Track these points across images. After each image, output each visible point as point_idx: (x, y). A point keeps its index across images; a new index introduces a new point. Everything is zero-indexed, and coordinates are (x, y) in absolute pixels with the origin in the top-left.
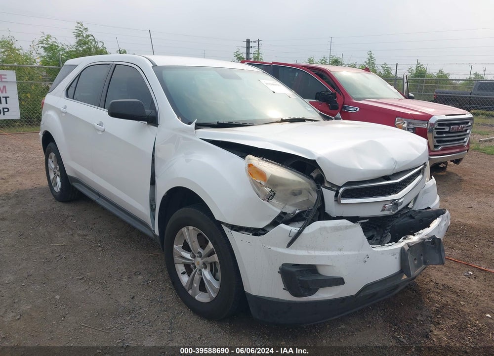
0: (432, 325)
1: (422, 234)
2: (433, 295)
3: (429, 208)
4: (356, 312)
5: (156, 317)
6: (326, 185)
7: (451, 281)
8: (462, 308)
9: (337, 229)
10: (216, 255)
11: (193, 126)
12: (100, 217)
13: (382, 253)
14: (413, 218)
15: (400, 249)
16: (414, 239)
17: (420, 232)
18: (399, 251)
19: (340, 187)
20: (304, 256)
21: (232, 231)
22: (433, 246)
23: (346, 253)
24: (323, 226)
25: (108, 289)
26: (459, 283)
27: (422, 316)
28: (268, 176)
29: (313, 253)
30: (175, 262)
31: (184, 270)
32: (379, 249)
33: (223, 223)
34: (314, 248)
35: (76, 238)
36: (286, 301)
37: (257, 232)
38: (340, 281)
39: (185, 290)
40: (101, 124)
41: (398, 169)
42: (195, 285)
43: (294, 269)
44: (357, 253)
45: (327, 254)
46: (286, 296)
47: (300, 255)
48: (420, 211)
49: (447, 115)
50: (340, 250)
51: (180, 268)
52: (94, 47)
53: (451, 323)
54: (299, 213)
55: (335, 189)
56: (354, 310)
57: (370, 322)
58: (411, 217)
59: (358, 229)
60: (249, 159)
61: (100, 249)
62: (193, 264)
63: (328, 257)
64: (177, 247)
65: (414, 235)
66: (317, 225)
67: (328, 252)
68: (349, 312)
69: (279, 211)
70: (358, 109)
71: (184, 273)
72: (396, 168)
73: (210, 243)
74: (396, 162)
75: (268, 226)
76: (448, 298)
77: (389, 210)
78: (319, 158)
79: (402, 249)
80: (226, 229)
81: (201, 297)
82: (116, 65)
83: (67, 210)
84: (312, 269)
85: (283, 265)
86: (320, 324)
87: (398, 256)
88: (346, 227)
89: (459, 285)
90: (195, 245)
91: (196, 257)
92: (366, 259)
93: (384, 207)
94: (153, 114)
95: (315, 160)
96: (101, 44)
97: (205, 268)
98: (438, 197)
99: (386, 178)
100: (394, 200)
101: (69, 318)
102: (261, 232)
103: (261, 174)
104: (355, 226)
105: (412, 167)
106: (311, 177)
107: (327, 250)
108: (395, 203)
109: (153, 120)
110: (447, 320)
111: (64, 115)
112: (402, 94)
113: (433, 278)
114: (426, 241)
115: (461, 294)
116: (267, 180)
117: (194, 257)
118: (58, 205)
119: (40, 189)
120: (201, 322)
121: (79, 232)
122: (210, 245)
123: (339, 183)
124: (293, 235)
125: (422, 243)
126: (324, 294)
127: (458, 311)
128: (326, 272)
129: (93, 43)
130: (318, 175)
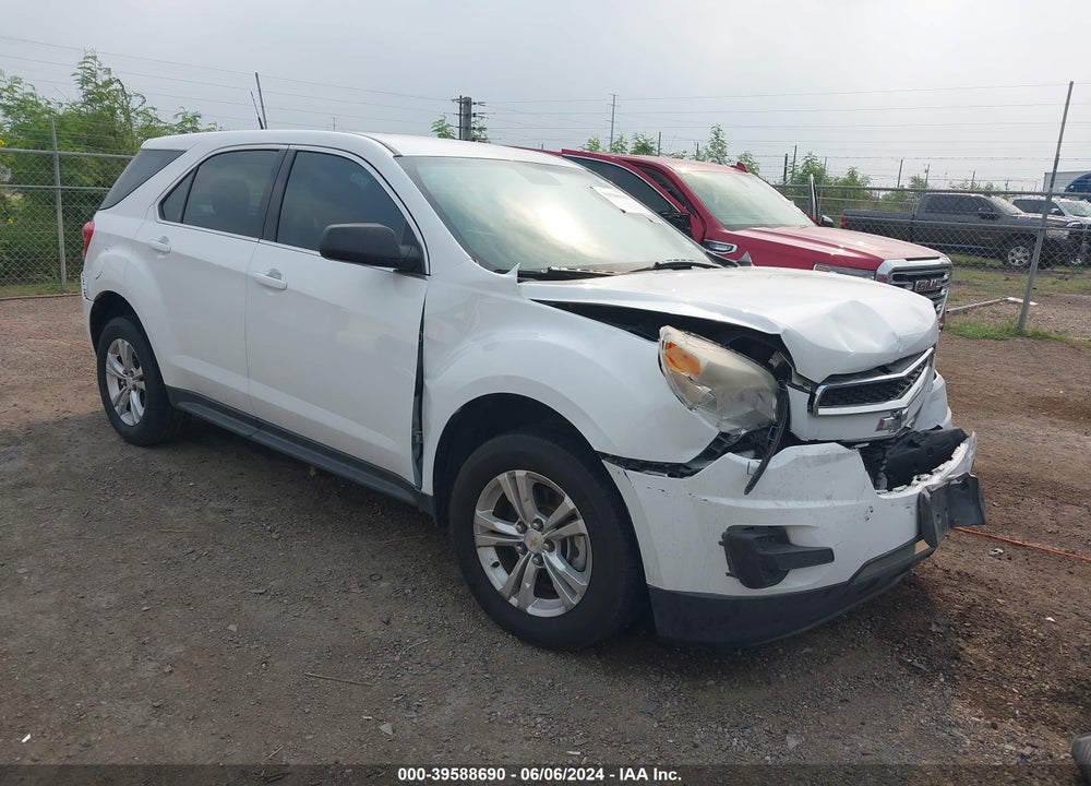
0: (960, 639)
1: (945, 472)
2: (946, 591)
3: (939, 427)
4: (823, 625)
5: (450, 653)
6: (794, 381)
7: (970, 565)
8: (1003, 609)
9: (823, 460)
10: (581, 522)
11: (512, 276)
12: (242, 474)
13: (893, 503)
14: (917, 446)
15: (916, 497)
16: (935, 480)
17: (940, 468)
18: (915, 501)
19: (817, 386)
20: (770, 512)
21: (628, 472)
22: (964, 492)
23: (838, 503)
24: (801, 454)
25: (329, 609)
26: (984, 569)
27: (938, 624)
28: (703, 365)
29: (784, 505)
30: (478, 543)
31: (496, 559)
32: (886, 496)
33: (605, 456)
34: (786, 496)
35: (211, 516)
36: (730, 597)
37: (676, 470)
38: (825, 556)
39: (504, 599)
40: (275, 274)
41: (902, 352)
42: (528, 585)
43: (751, 536)
44: (854, 503)
45: (807, 506)
46: (733, 588)
47: (762, 509)
48: (926, 434)
49: (908, 260)
50: (828, 498)
51: (488, 556)
52: (122, 107)
53: (990, 635)
54: (746, 435)
55: (809, 389)
56: (820, 622)
57: (853, 641)
58: (912, 444)
59: (855, 460)
60: (668, 334)
61: (275, 536)
62: (520, 544)
63: (810, 511)
64: (483, 515)
65: (932, 474)
66: (790, 453)
67: (789, 503)
68: (815, 624)
69: (716, 432)
70: (735, 247)
71: (495, 565)
72: (901, 350)
73: (567, 499)
74: (900, 340)
75: (699, 459)
76: (973, 593)
77: (889, 428)
78: (785, 331)
79: (920, 497)
80: (612, 468)
81: (540, 609)
82: (297, 151)
83: (161, 462)
84: (778, 535)
85: (730, 529)
86: (783, 640)
87: (914, 508)
88: (838, 457)
89: (985, 570)
90: (527, 506)
91: (530, 529)
92: (869, 514)
93: (882, 422)
94: (413, 252)
95: (779, 335)
96: (140, 100)
97: (551, 550)
98: (949, 412)
99: (884, 369)
100: (894, 411)
101: (277, 665)
102: (682, 470)
103: (689, 360)
104: (851, 455)
105: (919, 350)
106: (769, 367)
107: (807, 499)
108: (897, 415)
109: (413, 266)
110: (983, 629)
111: (161, 256)
112: (810, 217)
113: (937, 562)
114: (952, 483)
115: (993, 587)
116: (701, 372)
117: (524, 530)
118: (136, 453)
119: (78, 420)
120: (542, 656)
121: (212, 504)
122: (569, 503)
123: (817, 376)
124: (752, 472)
125: (947, 488)
126: (799, 581)
127: (997, 614)
128: (800, 540)
129: (122, 98)
130: (780, 363)
